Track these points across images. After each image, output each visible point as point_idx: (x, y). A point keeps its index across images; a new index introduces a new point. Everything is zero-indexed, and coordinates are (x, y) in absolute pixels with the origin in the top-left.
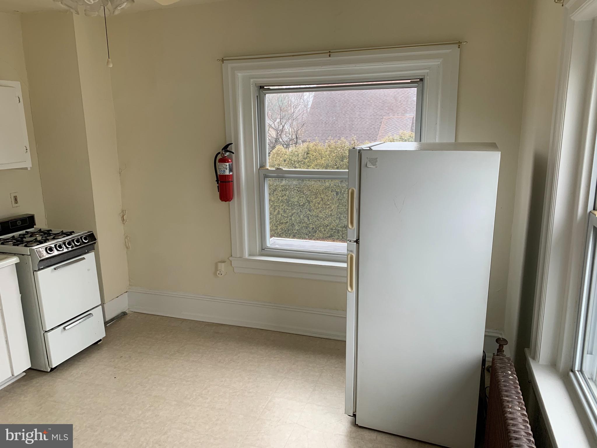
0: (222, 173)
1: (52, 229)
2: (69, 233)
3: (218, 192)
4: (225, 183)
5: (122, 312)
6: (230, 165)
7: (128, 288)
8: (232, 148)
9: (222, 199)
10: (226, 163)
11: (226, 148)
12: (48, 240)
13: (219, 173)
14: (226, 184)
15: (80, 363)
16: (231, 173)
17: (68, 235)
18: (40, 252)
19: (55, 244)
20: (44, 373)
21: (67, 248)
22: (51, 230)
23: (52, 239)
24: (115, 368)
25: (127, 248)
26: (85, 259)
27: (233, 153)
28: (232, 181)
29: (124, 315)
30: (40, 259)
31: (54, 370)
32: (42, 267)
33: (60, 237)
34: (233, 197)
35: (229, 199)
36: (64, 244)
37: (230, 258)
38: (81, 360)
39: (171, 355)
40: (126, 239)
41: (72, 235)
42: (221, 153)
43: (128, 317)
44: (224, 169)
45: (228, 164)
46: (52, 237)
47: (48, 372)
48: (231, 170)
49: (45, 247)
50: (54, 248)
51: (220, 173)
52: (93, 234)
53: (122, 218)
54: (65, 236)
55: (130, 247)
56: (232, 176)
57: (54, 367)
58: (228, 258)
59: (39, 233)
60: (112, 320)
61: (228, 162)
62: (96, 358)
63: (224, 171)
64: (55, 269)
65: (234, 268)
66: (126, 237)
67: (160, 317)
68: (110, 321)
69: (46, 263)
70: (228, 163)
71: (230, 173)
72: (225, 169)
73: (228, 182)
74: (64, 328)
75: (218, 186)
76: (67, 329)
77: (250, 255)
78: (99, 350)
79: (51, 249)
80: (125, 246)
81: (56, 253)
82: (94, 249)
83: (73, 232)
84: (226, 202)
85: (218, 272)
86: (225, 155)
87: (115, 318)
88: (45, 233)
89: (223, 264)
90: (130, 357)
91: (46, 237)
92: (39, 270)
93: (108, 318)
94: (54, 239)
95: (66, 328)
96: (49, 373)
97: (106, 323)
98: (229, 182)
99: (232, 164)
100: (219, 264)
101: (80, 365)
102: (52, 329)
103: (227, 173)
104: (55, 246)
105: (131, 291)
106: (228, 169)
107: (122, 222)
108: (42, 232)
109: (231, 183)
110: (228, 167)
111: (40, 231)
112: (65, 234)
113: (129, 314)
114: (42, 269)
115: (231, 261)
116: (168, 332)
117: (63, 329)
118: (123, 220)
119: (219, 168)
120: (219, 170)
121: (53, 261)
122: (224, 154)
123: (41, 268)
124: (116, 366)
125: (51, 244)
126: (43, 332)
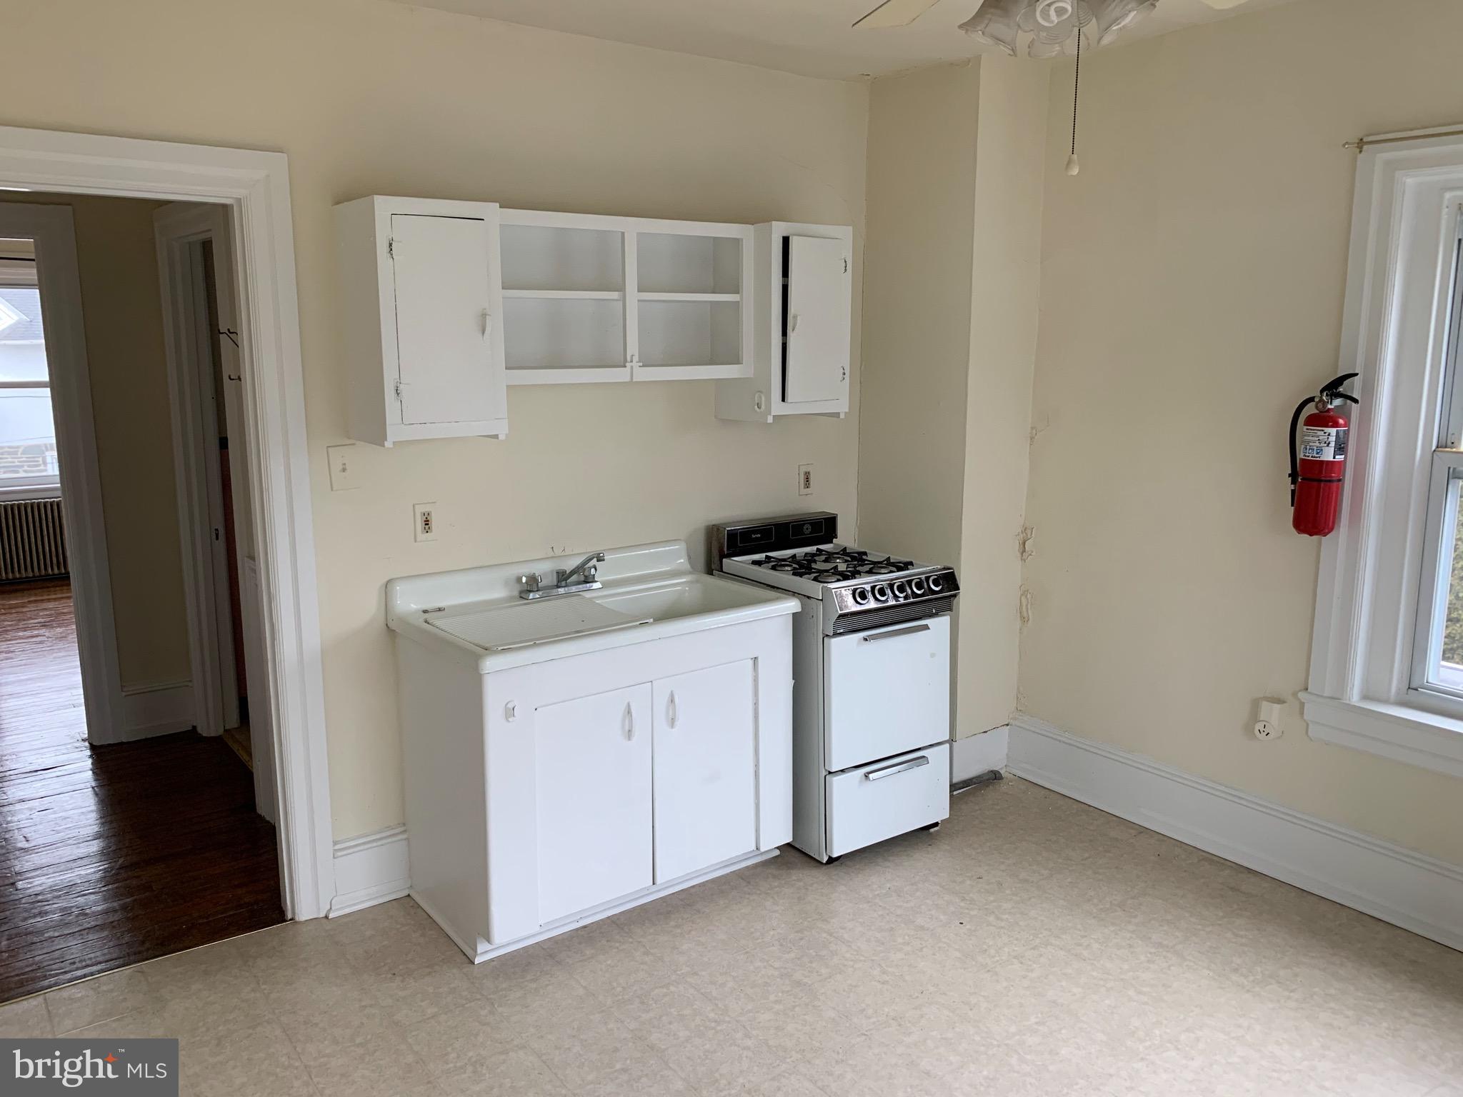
0: (1311, 455)
1: (868, 551)
2: (902, 565)
3: (1292, 505)
4: (1315, 483)
5: (992, 771)
6: (1341, 434)
7: (1011, 716)
8: (1354, 387)
9: (1302, 528)
10: (1327, 426)
11: (1333, 388)
12: (859, 573)
13: (1300, 455)
14: (1319, 487)
15: (888, 864)
16: (1340, 458)
17: (900, 569)
18: (841, 596)
19: (872, 585)
20: (813, 863)
21: (896, 597)
22: (865, 553)
23: (867, 572)
24: (963, 899)
25: (1024, 620)
26: (929, 629)
27: (1356, 401)
28: (1340, 480)
29: (995, 779)
30: (840, 612)
31: (836, 863)
32: (842, 631)
33: (883, 571)
34: (1336, 526)
35: (1324, 528)
36: (891, 586)
37: (1302, 695)
38: (891, 858)
39: (1101, 909)
40: (1023, 598)
41: (908, 569)
42: (1317, 400)
43: (1003, 787)
44: (1318, 445)
45: (1333, 431)
46: (867, 568)
47: (821, 863)
48: (1341, 448)
49: (853, 588)
50: (870, 593)
51: (1305, 456)
52: (953, 573)
53: (1022, 546)
54: (894, 569)
55: (1030, 617)
56: (1341, 465)
57: (835, 855)
58: (1295, 694)
59: (841, 555)
60: (966, 783)
61: (1336, 425)
62: (921, 862)
63: (1320, 451)
64: (866, 639)
65: (1308, 725)
66: (1024, 593)
67: (1083, 806)
68: (962, 785)
69: (851, 623)
70: (1335, 429)
71: (1337, 457)
72: (1322, 444)
73: (1326, 481)
74: (867, 775)
75: (1293, 492)
76: (871, 779)
77: (1365, 697)
78: (930, 845)
79: (863, 596)
80: (1019, 614)
81: (872, 604)
82: (951, 610)
83: (911, 564)
84: (1311, 535)
85: (1259, 726)
86: (1329, 406)
87: (974, 780)
88: (854, 559)
89: (1277, 706)
90: (1000, 884)
91: (855, 567)
92: (836, 635)
93: (959, 777)
94: (870, 572)
95: (871, 776)
96: (825, 867)
97: (953, 787)
98: (1330, 481)
99: (1347, 433)
100: (1265, 705)
101: (887, 870)
102: (842, 771)
103: (1328, 455)
104: (873, 588)
105: (1018, 724)
106: (1333, 444)
107: (1019, 555)
108: (848, 554)
109: (1335, 484)
110: (1333, 439)
111: (844, 551)
112: (893, 564)
113: (1007, 778)
114: (841, 634)
115: (1302, 705)
116: (1101, 849)
117: (864, 777)
118: (1024, 551)
119: (1303, 442)
120: (1303, 446)
121: (864, 621)
122: (1324, 403)
123: (838, 632)
124: (965, 895)
125: (864, 582)
126: (824, 773)
